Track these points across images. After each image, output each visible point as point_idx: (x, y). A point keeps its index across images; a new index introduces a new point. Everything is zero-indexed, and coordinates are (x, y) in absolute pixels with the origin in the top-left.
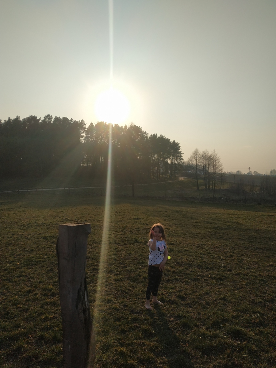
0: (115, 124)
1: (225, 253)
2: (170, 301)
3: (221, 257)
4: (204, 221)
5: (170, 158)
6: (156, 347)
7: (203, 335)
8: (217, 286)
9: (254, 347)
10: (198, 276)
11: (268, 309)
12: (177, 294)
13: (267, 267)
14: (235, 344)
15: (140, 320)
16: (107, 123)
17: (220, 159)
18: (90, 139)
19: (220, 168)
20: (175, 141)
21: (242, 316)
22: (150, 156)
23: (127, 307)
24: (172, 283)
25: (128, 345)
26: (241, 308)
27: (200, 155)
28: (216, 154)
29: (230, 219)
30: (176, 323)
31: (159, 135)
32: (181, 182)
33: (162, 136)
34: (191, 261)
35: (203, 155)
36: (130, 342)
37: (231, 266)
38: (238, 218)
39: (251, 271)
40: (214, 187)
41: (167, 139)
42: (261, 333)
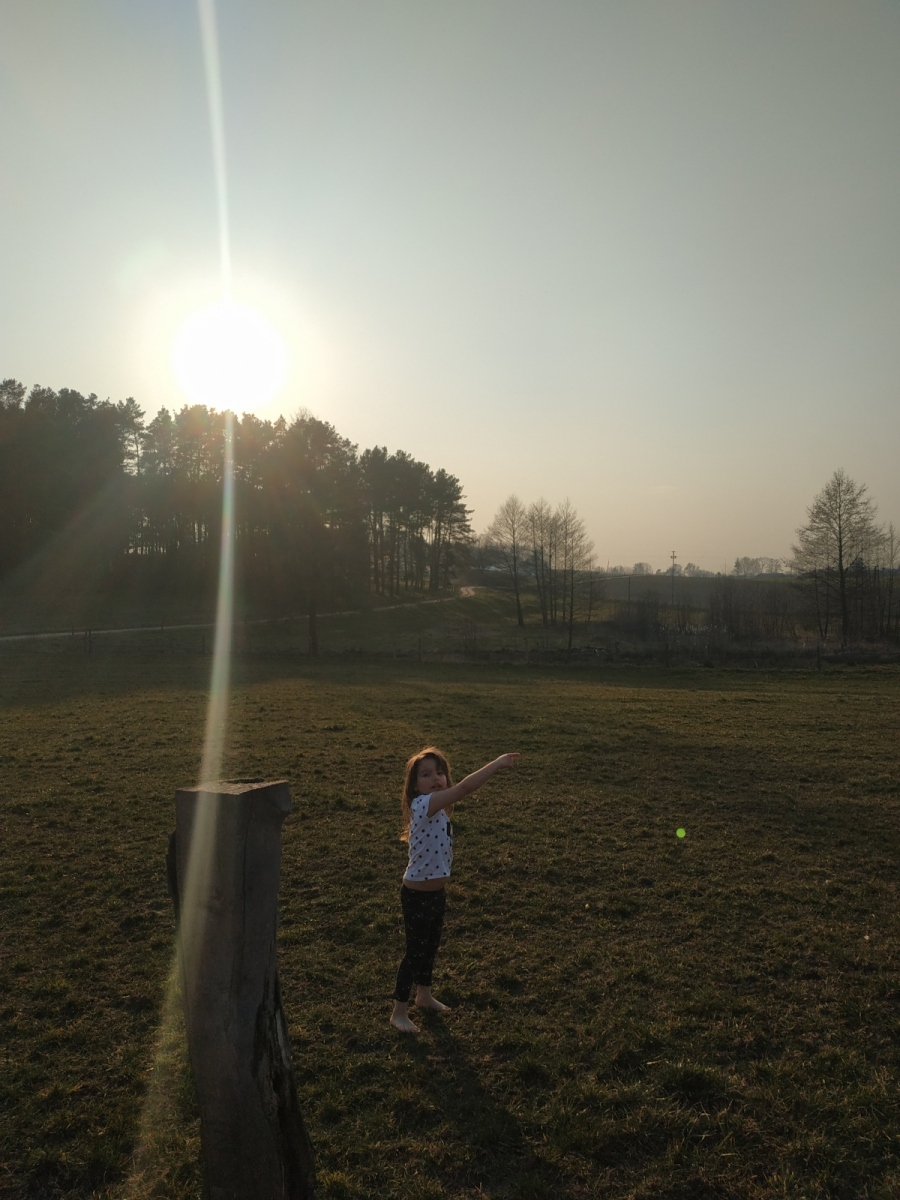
0: (244, 414)
1: (626, 827)
2: (473, 998)
3: (614, 841)
4: (551, 727)
5: (430, 527)
6: (447, 1156)
7: (591, 1100)
8: (613, 938)
9: (751, 1124)
10: (553, 908)
11: (777, 998)
12: (492, 972)
13: (756, 863)
14: (695, 1120)
15: (384, 1070)
16: (218, 411)
17: (583, 528)
18: (159, 464)
19: (587, 557)
20: (443, 470)
21: (704, 1029)
22: (365, 521)
23: (333, 1031)
24: (473, 938)
25: (354, 1160)
26: (697, 1002)
27: (523, 517)
28: (572, 512)
29: (628, 718)
30: (501, 1071)
31: (391, 453)
32: (467, 600)
33: (404, 454)
34: (525, 862)
35: (533, 517)
36: (360, 1151)
37: (647, 868)
38: (650, 712)
39: (710, 882)
40: (571, 616)
41: (420, 464)
42: (764, 1076)
